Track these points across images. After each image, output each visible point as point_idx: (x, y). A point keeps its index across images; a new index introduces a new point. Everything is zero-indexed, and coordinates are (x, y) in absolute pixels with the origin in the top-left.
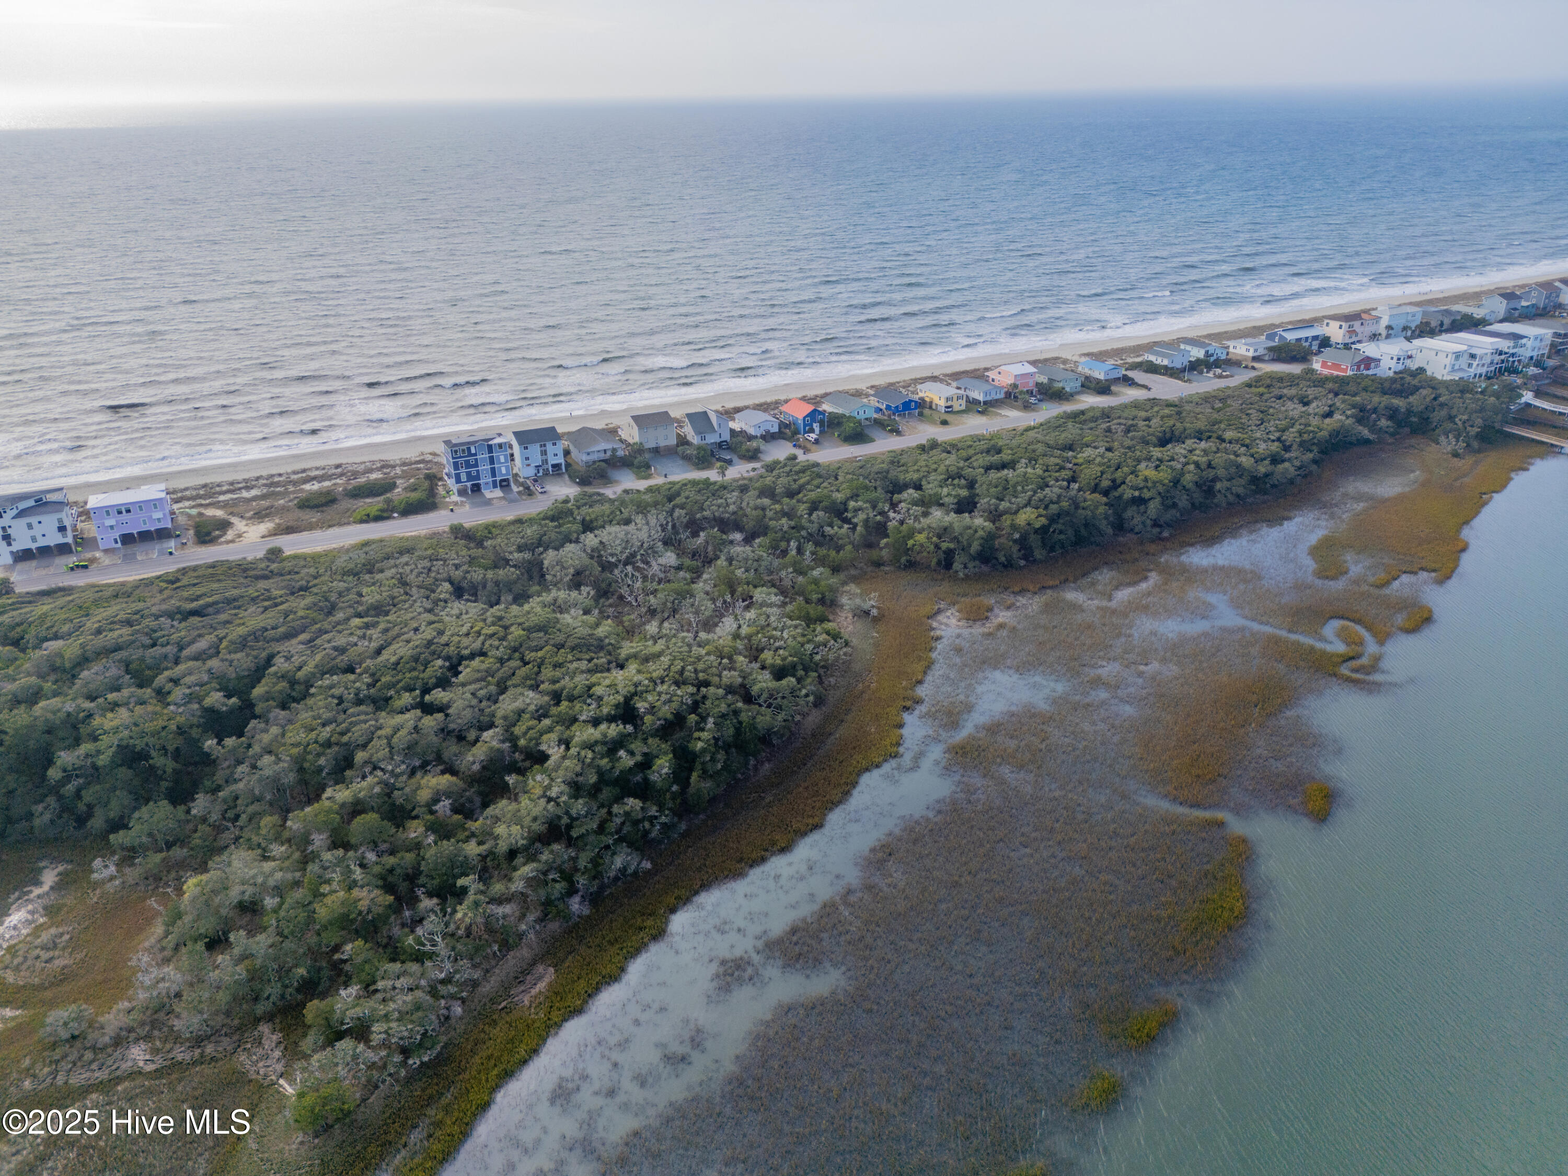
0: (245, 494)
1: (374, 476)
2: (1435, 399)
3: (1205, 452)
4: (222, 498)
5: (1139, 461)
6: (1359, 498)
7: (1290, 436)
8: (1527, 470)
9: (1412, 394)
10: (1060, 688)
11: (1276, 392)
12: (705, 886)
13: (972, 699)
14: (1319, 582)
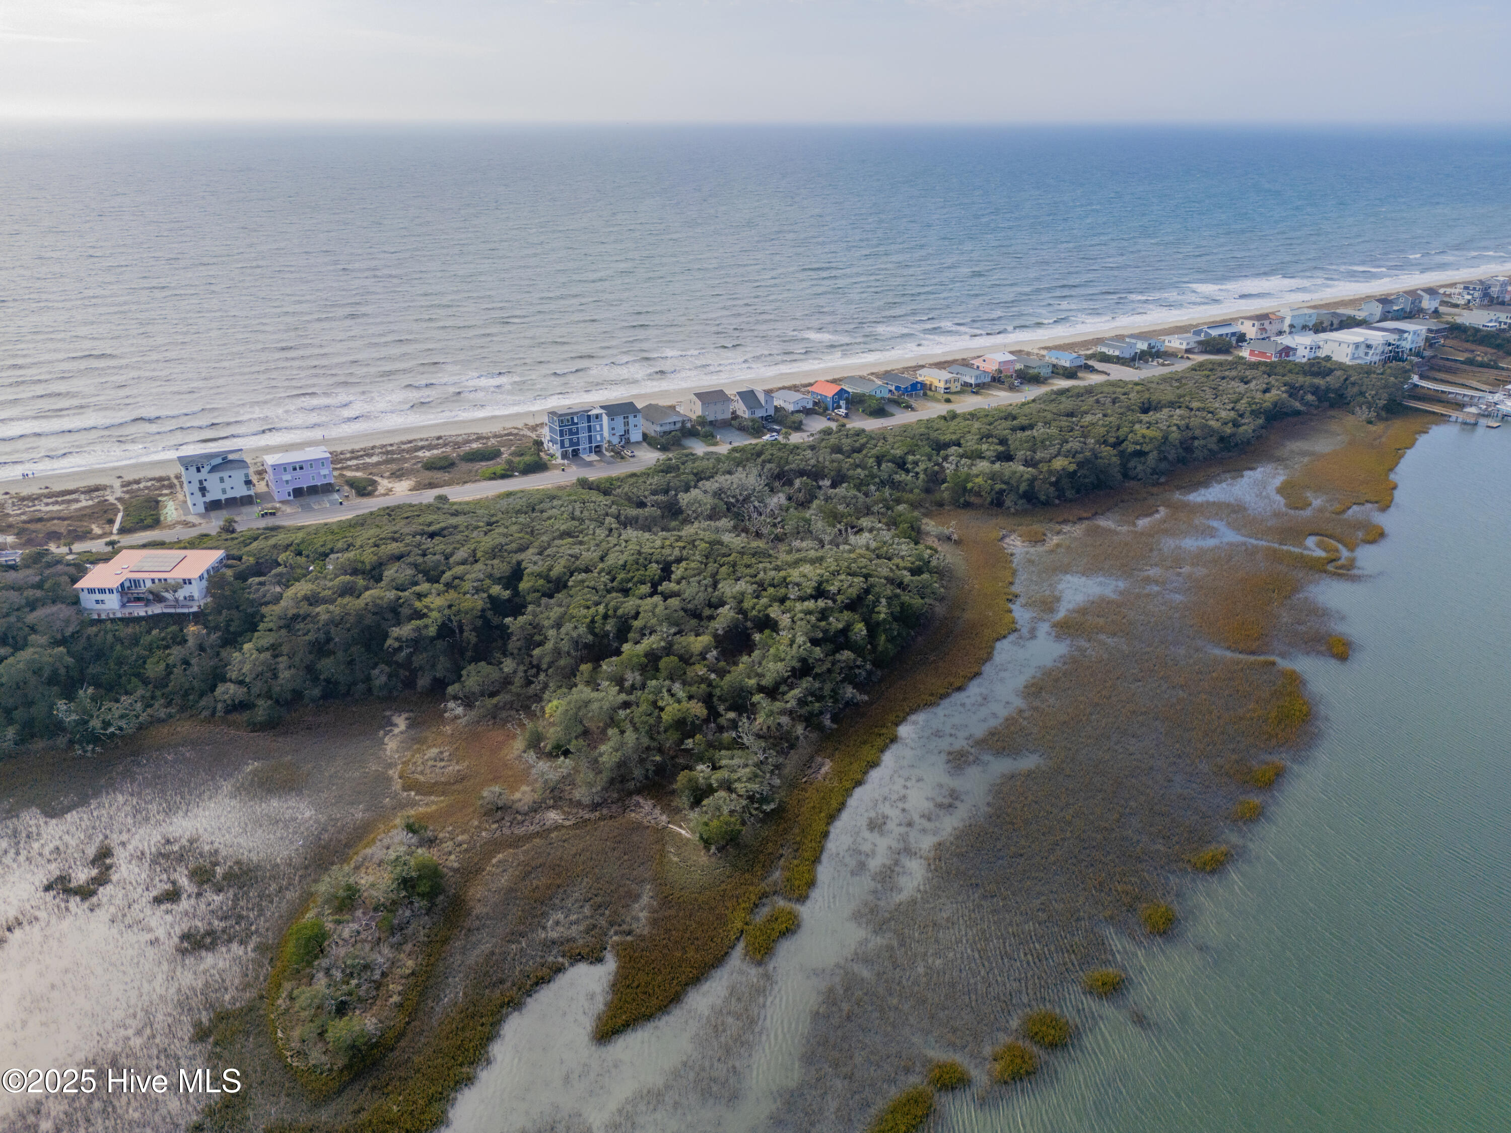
0: (368, 460)
1: (475, 446)
2: (1346, 379)
3: (1182, 417)
4: (350, 463)
5: (1133, 423)
6: (1304, 454)
7: (1242, 405)
8: (1427, 432)
9: (1328, 375)
10: (1121, 585)
11: (1219, 374)
12: (914, 710)
13: (1057, 593)
14: (1292, 512)
